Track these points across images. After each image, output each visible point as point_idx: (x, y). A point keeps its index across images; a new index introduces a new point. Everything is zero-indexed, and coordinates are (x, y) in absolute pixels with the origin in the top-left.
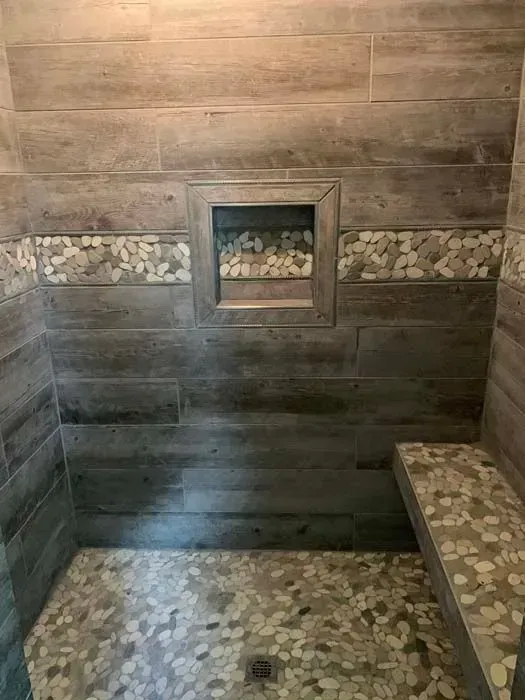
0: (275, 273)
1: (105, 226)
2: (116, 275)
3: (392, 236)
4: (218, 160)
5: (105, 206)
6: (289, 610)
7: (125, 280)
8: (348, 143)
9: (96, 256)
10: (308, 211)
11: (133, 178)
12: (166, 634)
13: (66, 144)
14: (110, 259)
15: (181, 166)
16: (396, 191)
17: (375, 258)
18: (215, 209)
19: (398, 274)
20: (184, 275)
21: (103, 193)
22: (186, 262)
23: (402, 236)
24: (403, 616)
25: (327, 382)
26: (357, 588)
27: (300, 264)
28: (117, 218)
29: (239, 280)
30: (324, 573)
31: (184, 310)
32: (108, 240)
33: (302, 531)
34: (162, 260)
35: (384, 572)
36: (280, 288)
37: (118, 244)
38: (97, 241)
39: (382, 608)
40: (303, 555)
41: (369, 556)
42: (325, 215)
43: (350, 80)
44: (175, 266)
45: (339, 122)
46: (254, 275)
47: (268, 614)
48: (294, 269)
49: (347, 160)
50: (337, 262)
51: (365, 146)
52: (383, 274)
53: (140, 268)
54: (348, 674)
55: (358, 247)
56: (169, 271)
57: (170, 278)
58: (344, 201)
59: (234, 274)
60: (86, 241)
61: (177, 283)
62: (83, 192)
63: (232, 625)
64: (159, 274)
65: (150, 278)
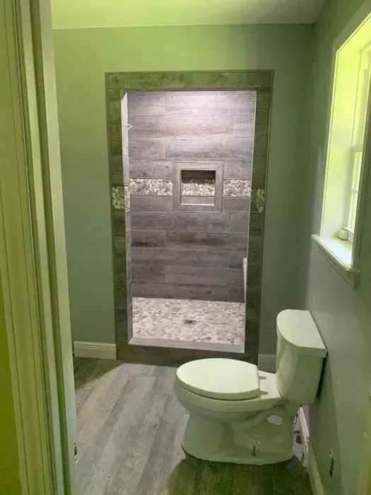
0: (202, 194)
1: (145, 176)
2: (147, 192)
3: (242, 182)
4: (184, 155)
5: (145, 169)
6: (201, 312)
7: (150, 194)
8: (227, 150)
9: (141, 185)
10: (213, 172)
11: (156, 160)
12: (157, 315)
13: (135, 148)
14: (145, 187)
15: (171, 157)
16: (243, 167)
17: (236, 189)
18: (182, 171)
19: (244, 195)
20: (170, 193)
21: (145, 164)
22: (171, 188)
23: (245, 182)
24: (240, 315)
25: (219, 234)
26: (226, 309)
27: (211, 191)
28: (149, 173)
29: (190, 196)
30: (215, 306)
31: (169, 205)
32: (145, 180)
33: (209, 292)
34: (163, 188)
35: (238, 307)
36: (203, 199)
37: (149, 182)
38: (142, 180)
39: (234, 314)
40: (209, 302)
41: (233, 303)
42: (219, 174)
43: (228, 130)
44: (168, 190)
45: (224, 143)
46: (195, 194)
47: (193, 313)
48: (209, 193)
49: (226, 156)
50: (223, 191)
51: (233, 152)
52: (239, 195)
53: (155, 191)
54: (218, 324)
55: (230, 185)
56: (165, 192)
57: (165, 194)
58: (226, 170)
59: (188, 194)
60: (138, 180)
61: (168, 196)
62: (139, 164)
63: (180, 314)
64: (161, 192)
65: (159, 194)
